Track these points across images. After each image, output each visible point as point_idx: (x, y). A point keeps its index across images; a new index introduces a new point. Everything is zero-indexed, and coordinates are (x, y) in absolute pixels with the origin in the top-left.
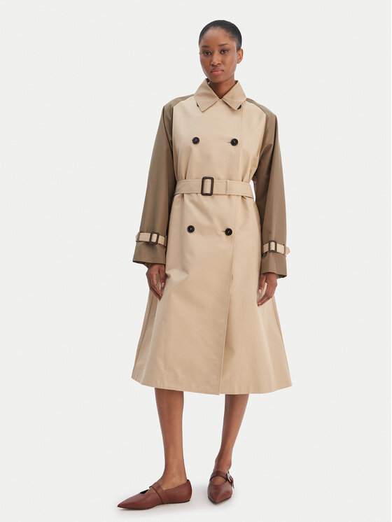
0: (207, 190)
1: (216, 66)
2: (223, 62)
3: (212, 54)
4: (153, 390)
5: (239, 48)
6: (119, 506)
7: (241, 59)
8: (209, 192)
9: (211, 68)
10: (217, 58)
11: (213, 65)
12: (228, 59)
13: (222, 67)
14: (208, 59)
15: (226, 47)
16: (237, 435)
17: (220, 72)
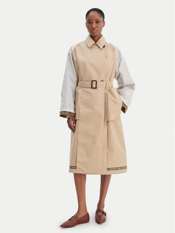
0: (94, 86)
1: (94, 29)
2: (97, 27)
3: (92, 23)
4: (73, 174)
5: (103, 21)
6: (61, 226)
7: (104, 25)
8: (95, 87)
9: (92, 29)
10: (94, 25)
11: (93, 28)
12: (99, 26)
13: (97, 29)
14: (90, 25)
15: (99, 20)
16: (107, 191)
17: (95, 31)
